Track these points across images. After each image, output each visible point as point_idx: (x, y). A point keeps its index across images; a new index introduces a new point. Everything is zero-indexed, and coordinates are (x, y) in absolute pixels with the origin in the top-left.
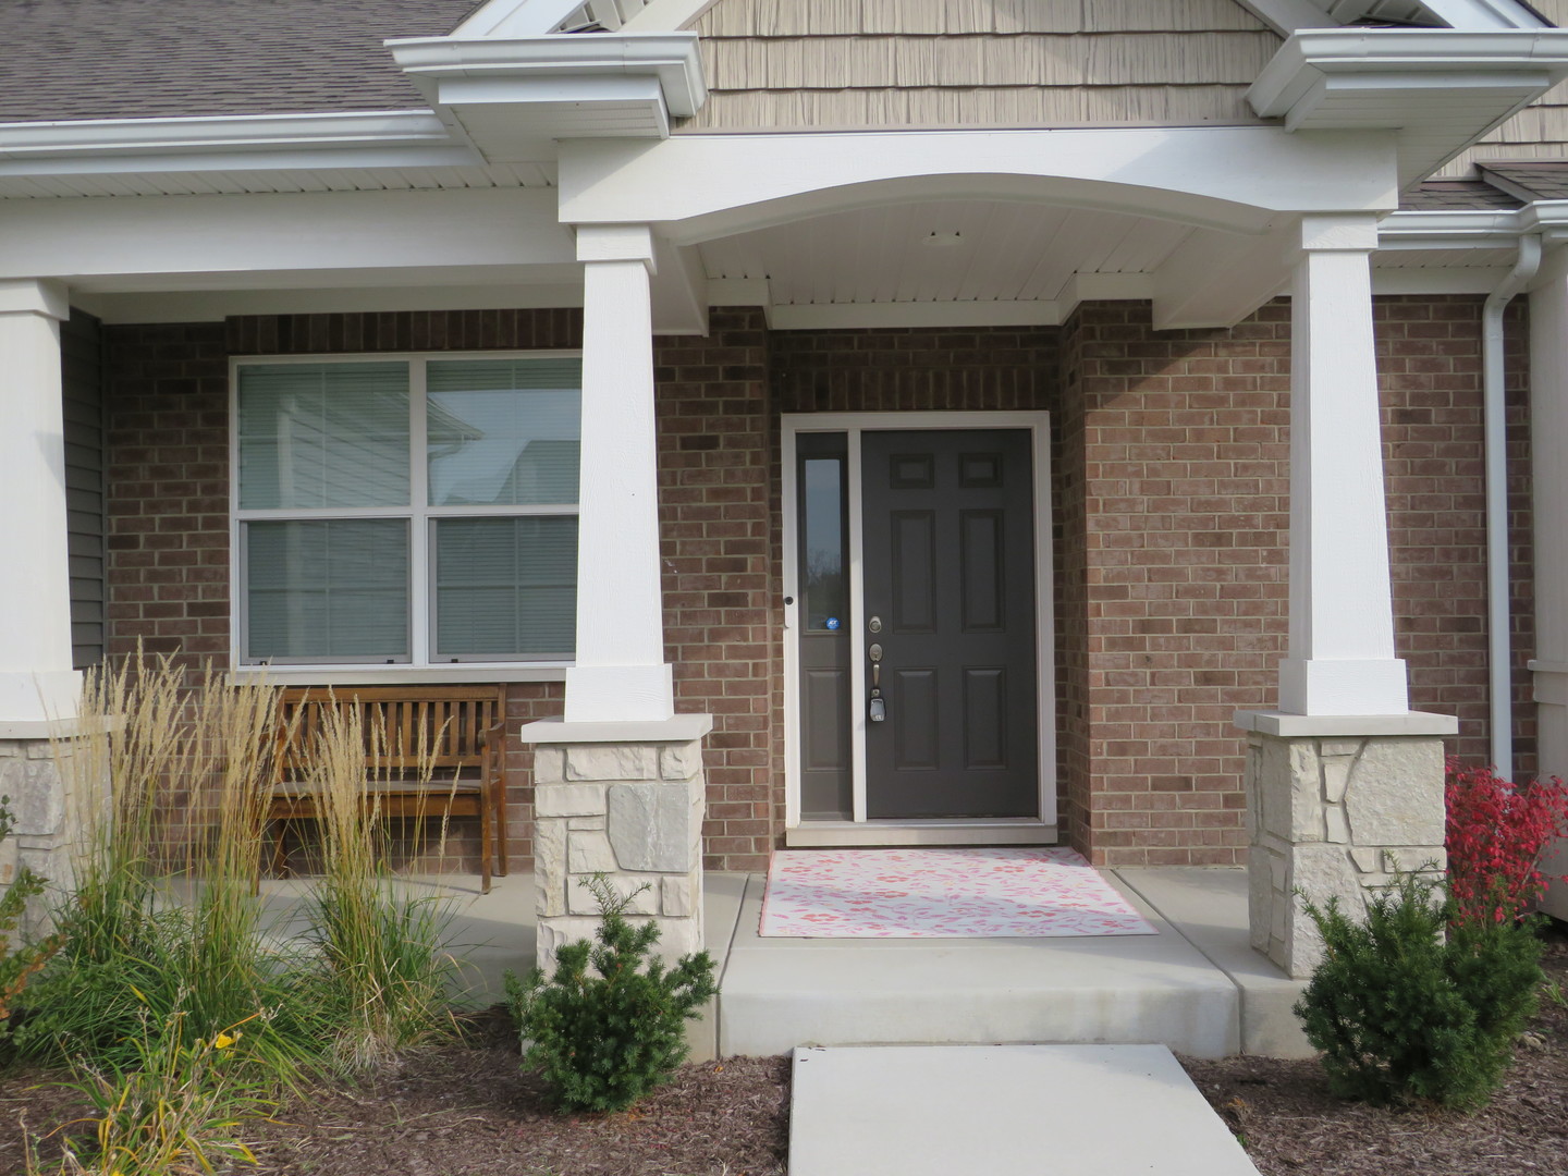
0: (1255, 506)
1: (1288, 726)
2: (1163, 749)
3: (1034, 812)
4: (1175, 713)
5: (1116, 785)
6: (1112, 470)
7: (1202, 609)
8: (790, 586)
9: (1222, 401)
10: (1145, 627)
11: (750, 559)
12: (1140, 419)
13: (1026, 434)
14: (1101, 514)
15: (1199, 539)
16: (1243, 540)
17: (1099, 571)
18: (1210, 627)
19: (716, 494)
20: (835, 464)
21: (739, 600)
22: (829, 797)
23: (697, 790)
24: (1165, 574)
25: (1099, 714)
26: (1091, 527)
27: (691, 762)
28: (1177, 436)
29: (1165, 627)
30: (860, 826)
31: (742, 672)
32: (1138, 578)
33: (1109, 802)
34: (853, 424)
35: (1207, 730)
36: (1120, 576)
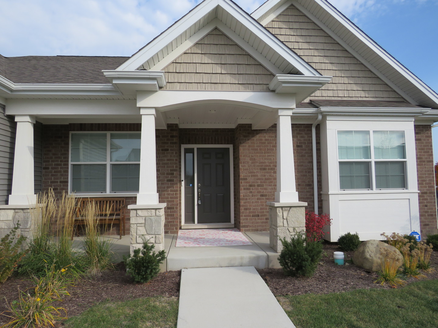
0: (271, 163)
1: (276, 205)
2: (254, 209)
3: (230, 221)
4: (256, 202)
5: (245, 216)
6: (244, 156)
7: (261, 182)
8: (183, 178)
9: (265, 143)
10: (251, 186)
11: (175, 173)
12: (249, 146)
13: (228, 149)
14: (242, 164)
15: (261, 169)
16: (269, 169)
17: (242, 175)
18: (263, 186)
19: (168, 160)
20: (192, 154)
21: (173, 181)
22: (190, 219)
23: (163, 218)
24: (254, 176)
25: (242, 203)
26: (240, 167)
27: (162, 213)
28: (257, 149)
29: (254, 186)
30: (196, 225)
31: (173, 194)
32: (249, 176)
33: (244, 219)
34: (195, 147)
35: (262, 205)
36: (246, 176)
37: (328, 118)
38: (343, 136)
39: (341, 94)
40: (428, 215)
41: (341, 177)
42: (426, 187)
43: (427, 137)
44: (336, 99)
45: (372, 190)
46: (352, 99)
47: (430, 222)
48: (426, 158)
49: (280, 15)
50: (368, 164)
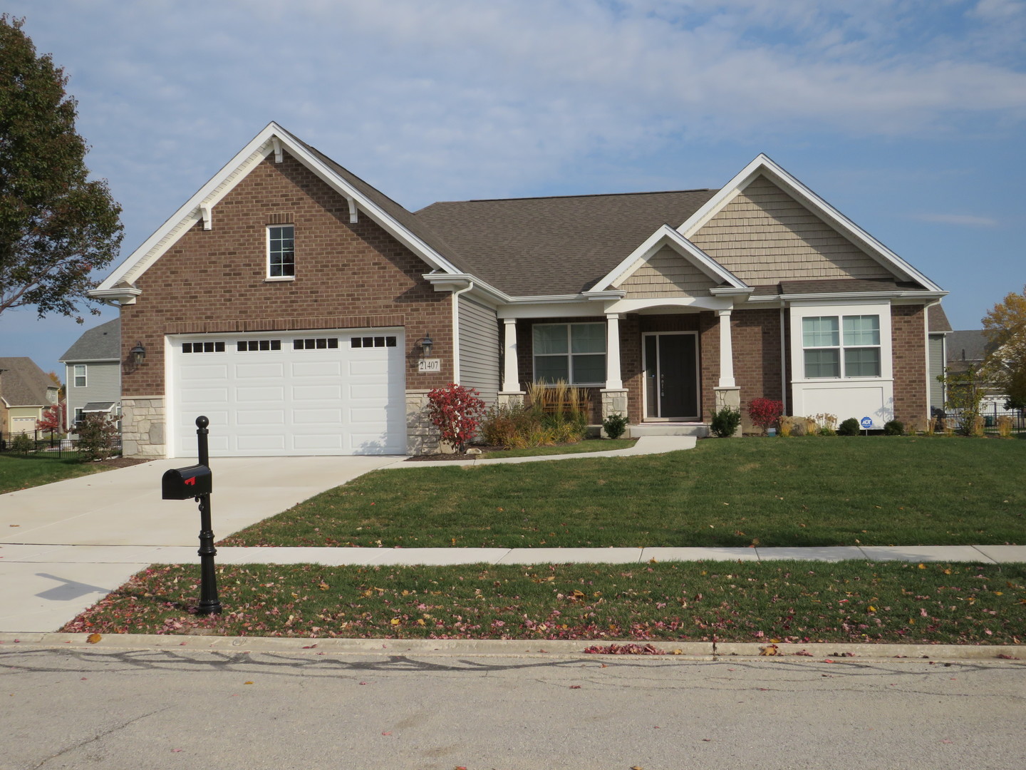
1: (716, 388)
3: (696, 416)
6: (706, 345)
8: (644, 368)
11: (635, 363)
12: (712, 334)
13: (694, 336)
14: (705, 353)
21: (633, 371)
22: (653, 412)
23: (626, 400)
27: (625, 395)
30: (660, 419)
34: (657, 334)
37: (791, 304)
38: (810, 323)
39: (816, 273)
40: (917, 406)
41: (806, 365)
42: (915, 375)
43: (918, 318)
44: (811, 279)
45: (840, 378)
46: (829, 278)
47: (919, 413)
48: (916, 342)
49: (747, 188)
50: (836, 351)
